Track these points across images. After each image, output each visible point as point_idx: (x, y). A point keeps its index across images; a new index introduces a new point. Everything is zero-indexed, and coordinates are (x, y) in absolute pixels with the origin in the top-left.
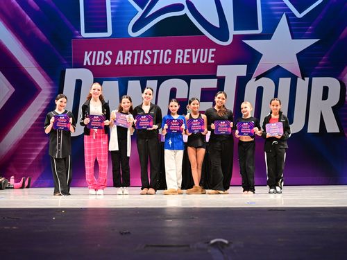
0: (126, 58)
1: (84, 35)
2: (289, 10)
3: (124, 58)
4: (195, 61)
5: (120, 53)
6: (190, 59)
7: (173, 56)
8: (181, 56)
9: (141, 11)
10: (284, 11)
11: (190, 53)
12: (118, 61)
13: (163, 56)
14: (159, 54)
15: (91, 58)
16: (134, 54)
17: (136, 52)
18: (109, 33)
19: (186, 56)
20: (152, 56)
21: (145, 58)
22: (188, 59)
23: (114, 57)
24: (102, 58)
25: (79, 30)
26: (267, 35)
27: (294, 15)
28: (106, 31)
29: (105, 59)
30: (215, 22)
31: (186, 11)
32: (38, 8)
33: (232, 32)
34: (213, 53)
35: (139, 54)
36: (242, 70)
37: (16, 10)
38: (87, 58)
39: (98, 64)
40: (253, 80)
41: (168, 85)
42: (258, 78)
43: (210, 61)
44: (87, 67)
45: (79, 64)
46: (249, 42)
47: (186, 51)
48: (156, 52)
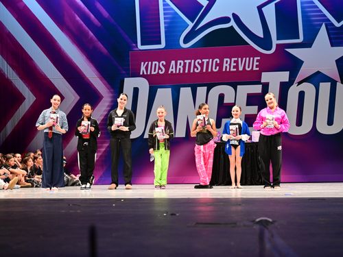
0: (178, 67)
1: (140, 47)
2: (328, 20)
3: (177, 67)
4: (241, 69)
5: (173, 62)
6: (237, 67)
7: (220, 65)
8: (228, 64)
9: (191, 25)
10: (323, 21)
11: (236, 62)
12: (171, 70)
13: (212, 65)
14: (208, 63)
15: (147, 68)
16: (185, 64)
17: (187, 61)
18: (163, 45)
19: (233, 64)
20: (202, 65)
21: (195, 67)
22: (234, 67)
23: (167, 67)
24: (157, 67)
25: (136, 43)
26: (307, 44)
27: (332, 24)
28: (159, 43)
29: (160, 68)
30: (260, 33)
31: (232, 23)
32: (99, 24)
33: (275, 42)
34: (257, 61)
35: (190, 64)
36: (284, 76)
37: (80, 27)
38: (143, 68)
39: (153, 73)
40: (295, 85)
41: (216, 91)
42: (299, 83)
43: (255, 69)
44: (143, 76)
45: (136, 74)
46: (290, 51)
47: (233, 59)
48: (205, 61)
